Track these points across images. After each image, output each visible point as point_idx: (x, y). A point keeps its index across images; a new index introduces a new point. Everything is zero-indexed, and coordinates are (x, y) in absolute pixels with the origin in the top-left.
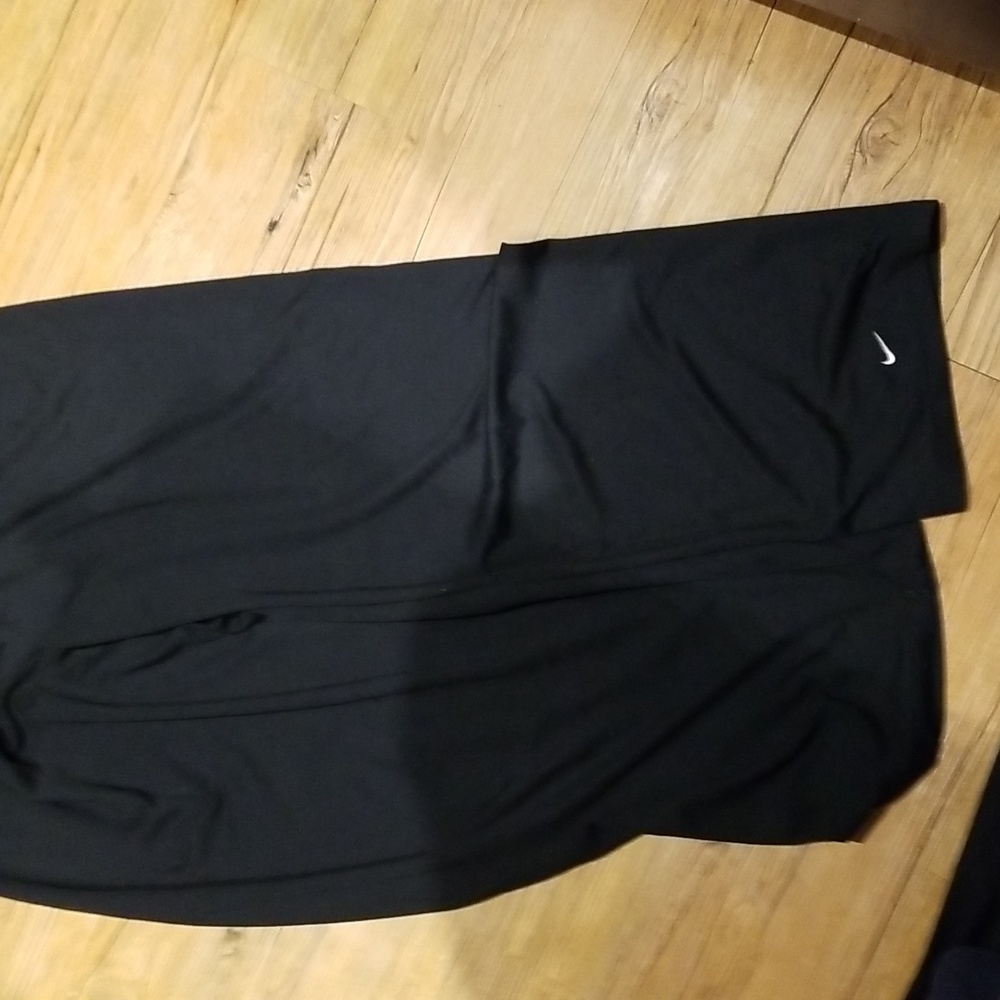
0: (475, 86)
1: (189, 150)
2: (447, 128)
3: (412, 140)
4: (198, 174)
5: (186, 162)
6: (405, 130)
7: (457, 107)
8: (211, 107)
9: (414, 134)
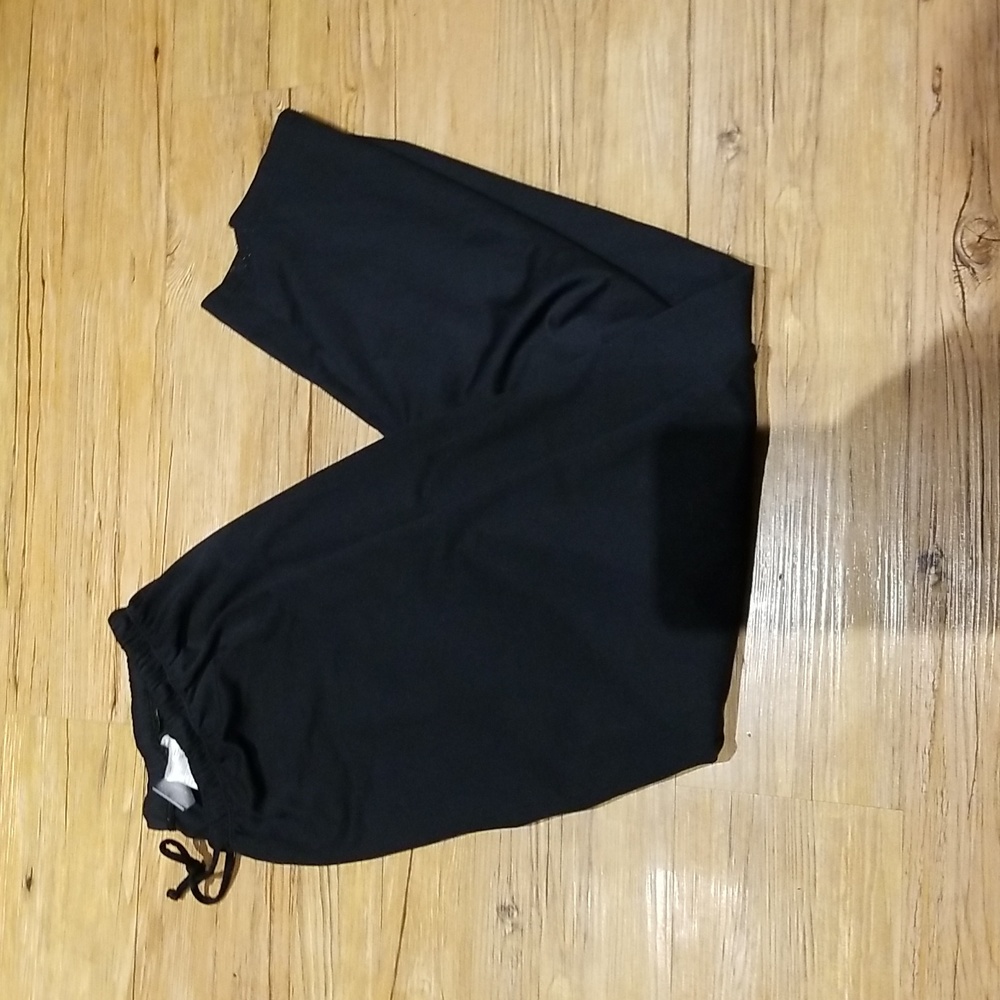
0: (386, 13)
1: (167, 210)
2: (378, 61)
3: (353, 89)
4: (184, 224)
5: (169, 221)
6: (342, 85)
7: (378, 39)
8: (171, 162)
9: (352, 83)
